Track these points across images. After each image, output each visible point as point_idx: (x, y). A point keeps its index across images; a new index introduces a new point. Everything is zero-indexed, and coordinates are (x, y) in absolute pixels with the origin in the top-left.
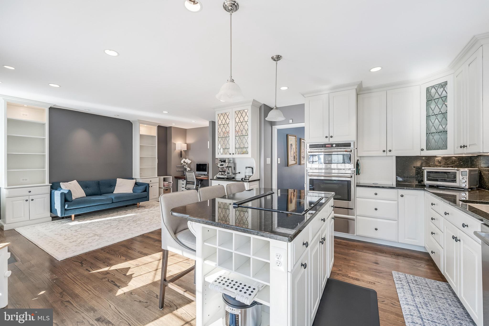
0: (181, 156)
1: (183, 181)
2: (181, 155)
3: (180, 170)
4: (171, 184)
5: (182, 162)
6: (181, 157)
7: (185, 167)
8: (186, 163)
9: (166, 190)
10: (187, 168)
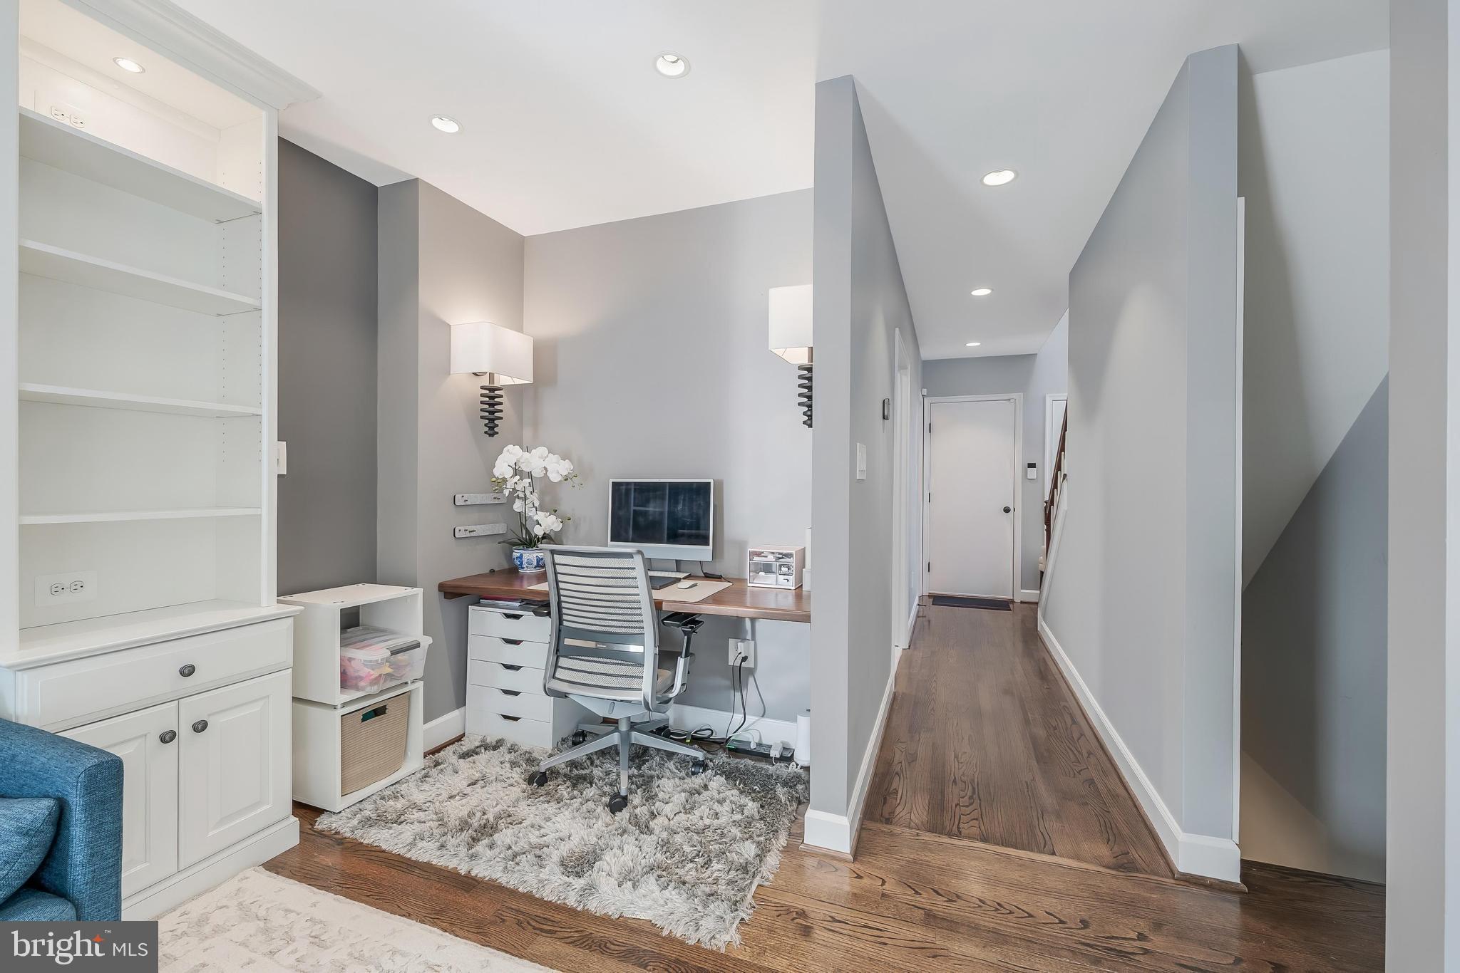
0: (492, 428)
1: (508, 616)
2: (492, 420)
3: (481, 530)
4: (419, 656)
5: (502, 468)
6: (492, 431)
7: (518, 506)
8: (530, 475)
9: (366, 717)
10: (540, 516)
